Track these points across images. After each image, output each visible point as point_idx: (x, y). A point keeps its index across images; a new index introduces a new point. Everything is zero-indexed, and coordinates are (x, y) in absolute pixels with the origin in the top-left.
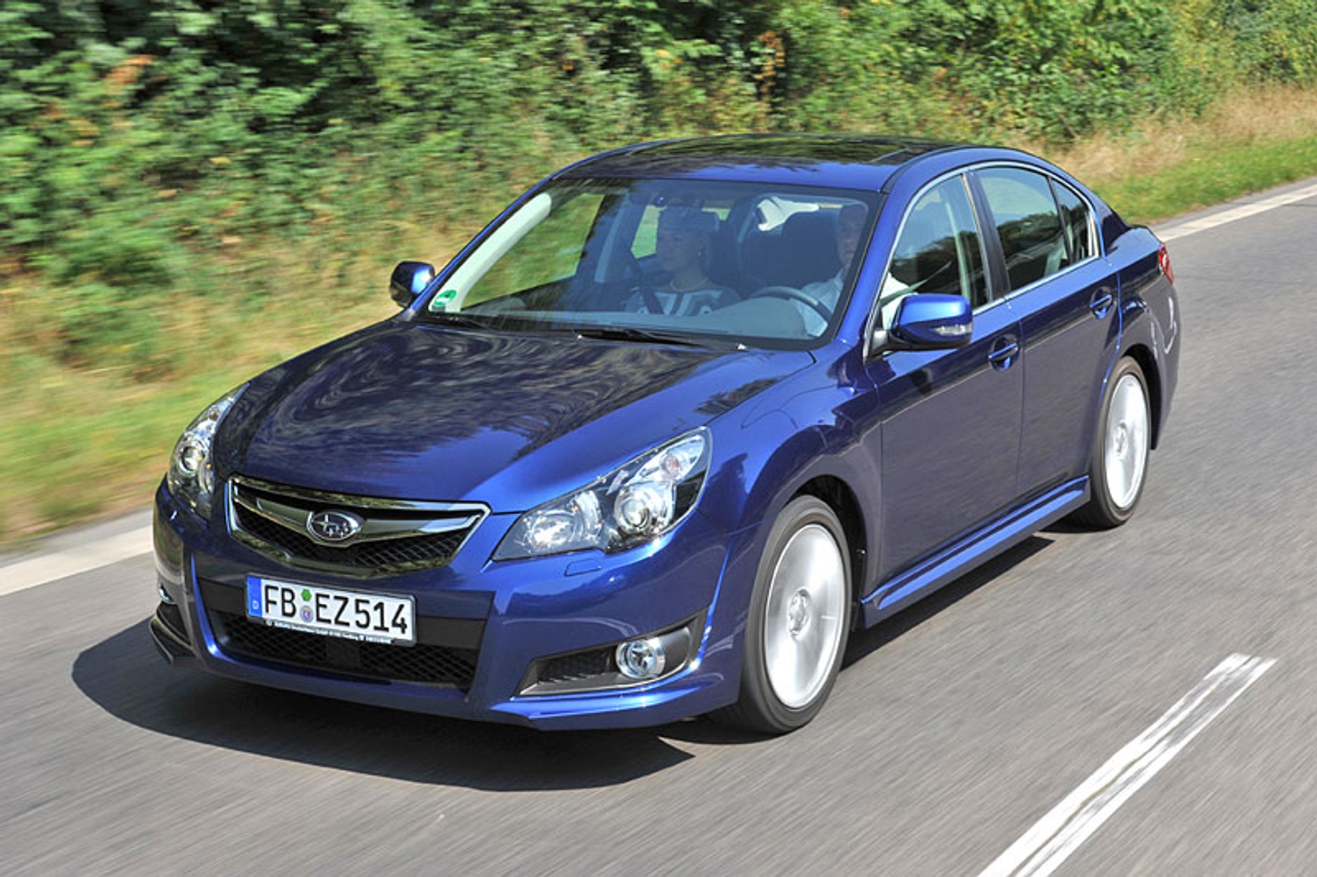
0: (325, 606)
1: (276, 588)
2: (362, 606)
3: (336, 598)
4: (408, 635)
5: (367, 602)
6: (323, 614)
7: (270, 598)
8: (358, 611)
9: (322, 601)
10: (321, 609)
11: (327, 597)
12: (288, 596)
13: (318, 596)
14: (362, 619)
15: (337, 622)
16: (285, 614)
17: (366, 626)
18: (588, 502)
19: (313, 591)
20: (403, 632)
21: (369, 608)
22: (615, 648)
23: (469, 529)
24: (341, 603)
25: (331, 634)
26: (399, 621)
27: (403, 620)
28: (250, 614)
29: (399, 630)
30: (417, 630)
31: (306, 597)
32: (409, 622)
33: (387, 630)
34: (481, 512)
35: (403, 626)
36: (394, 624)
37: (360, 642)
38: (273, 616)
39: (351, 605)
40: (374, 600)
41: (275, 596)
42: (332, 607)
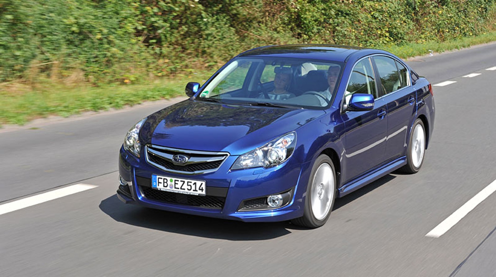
0: (177, 184)
1: (161, 178)
2: (189, 184)
3: (181, 181)
4: (204, 193)
5: (191, 182)
6: (177, 186)
7: (160, 181)
8: (188, 185)
9: (176, 182)
10: (176, 185)
11: (178, 181)
12: (165, 181)
13: (175, 180)
14: (189, 188)
15: (181, 188)
16: (164, 186)
17: (190, 190)
18: (260, 153)
19: (174, 179)
20: (202, 191)
21: (192, 184)
22: (267, 198)
23: (223, 160)
24: (182, 183)
25: (179, 192)
26: (201, 188)
27: (202, 188)
28: (153, 186)
29: (201, 191)
30: (207, 191)
31: (171, 181)
32: (204, 188)
33: (197, 191)
34: (227, 155)
35: (202, 190)
36: (200, 189)
37: (188, 195)
38: (161, 187)
39: (186, 183)
40: (193, 182)
41: (161, 181)
42: (180, 184)
